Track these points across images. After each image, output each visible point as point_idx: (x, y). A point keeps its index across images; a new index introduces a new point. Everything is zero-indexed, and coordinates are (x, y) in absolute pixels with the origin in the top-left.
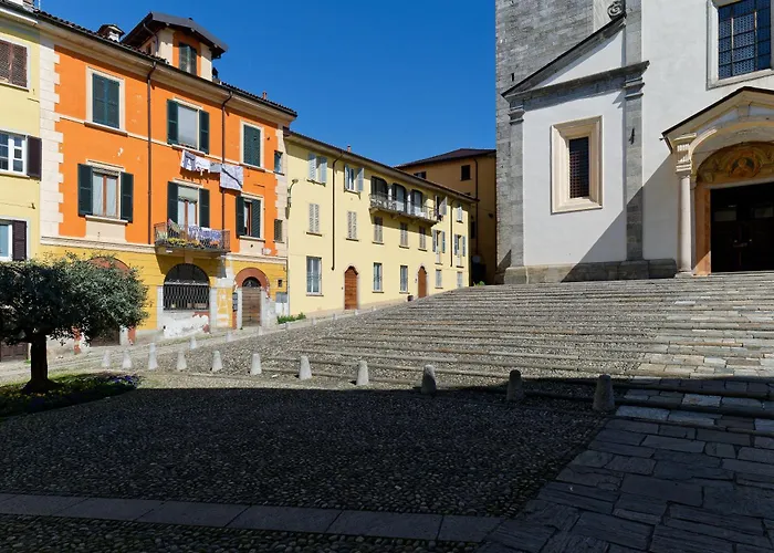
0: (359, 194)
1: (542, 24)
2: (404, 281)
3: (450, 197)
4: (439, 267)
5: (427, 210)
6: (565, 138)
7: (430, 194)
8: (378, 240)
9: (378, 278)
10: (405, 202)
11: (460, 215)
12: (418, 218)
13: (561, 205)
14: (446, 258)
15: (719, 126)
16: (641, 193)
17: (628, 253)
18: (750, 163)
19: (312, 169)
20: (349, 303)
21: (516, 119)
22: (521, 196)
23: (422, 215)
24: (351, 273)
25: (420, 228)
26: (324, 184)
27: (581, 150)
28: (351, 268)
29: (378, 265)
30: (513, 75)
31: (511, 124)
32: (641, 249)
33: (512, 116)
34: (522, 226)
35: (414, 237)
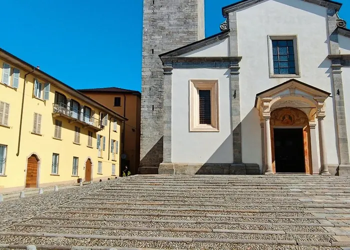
0: (45, 101)
1: (171, 28)
2: (75, 167)
3: (109, 114)
4: (100, 160)
5: (94, 120)
6: (197, 88)
7: (97, 111)
8: (57, 137)
9: (55, 164)
10: (79, 113)
11: (115, 127)
12: (88, 125)
13: (195, 127)
14: (105, 154)
15: (282, 96)
16: (240, 126)
17: (234, 159)
18: (290, 118)
19: (5, 76)
20: (30, 182)
21: (167, 72)
22: (171, 119)
23: (91, 123)
24: (34, 160)
25: (89, 132)
26: (15, 89)
27: (206, 97)
28: (34, 155)
29: (56, 155)
30: (153, 50)
31: (165, 74)
32: (241, 157)
33: (165, 69)
34: (170, 137)
35: (84, 138)
